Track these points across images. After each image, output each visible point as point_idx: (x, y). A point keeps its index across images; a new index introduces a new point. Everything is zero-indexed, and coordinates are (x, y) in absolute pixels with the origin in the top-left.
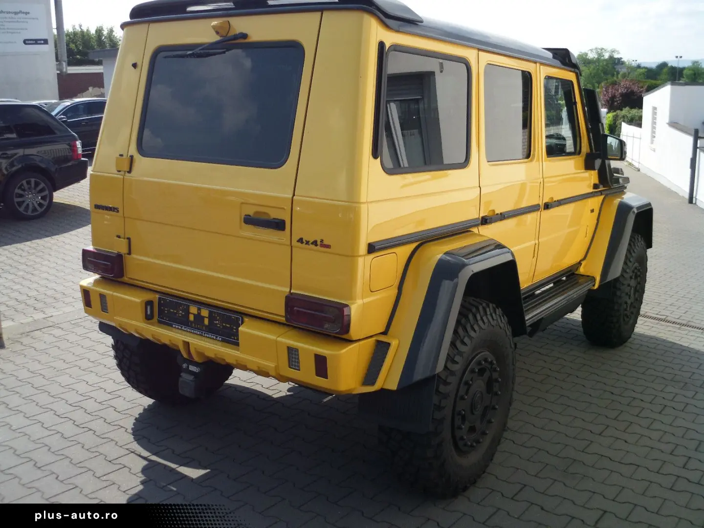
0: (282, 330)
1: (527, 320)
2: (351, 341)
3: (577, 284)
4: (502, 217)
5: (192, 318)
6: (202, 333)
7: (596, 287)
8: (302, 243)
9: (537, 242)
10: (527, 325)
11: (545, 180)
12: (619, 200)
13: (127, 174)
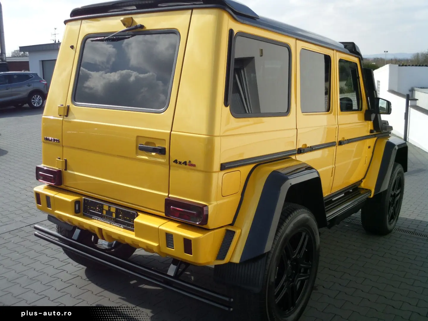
0: (163, 221)
1: (328, 217)
2: (208, 230)
3: (359, 194)
4: (312, 149)
5: (104, 212)
6: (111, 223)
7: (372, 196)
8: (177, 163)
9: (334, 166)
10: (328, 220)
11: (340, 126)
12: (387, 140)
13: (65, 117)
